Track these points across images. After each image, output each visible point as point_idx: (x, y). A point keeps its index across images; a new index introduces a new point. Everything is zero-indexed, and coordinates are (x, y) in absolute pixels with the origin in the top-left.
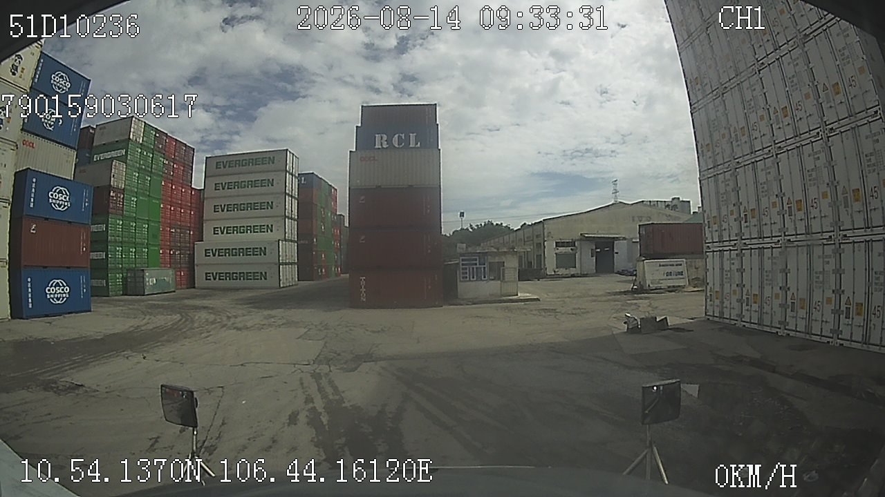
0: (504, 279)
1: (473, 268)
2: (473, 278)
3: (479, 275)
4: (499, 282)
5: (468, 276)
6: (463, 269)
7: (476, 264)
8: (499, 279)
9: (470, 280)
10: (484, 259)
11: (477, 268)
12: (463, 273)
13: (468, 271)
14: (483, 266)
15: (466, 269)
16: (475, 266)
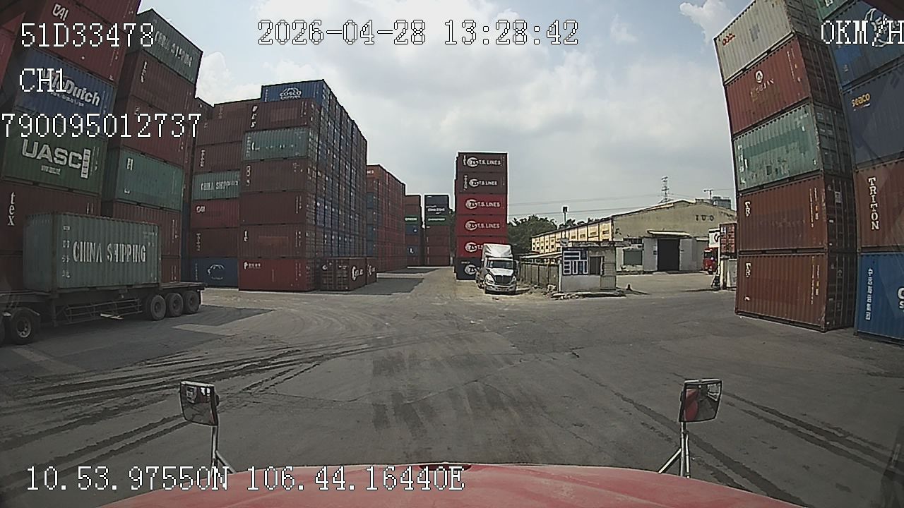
0: (603, 274)
1: (575, 262)
2: (575, 272)
3: (581, 270)
4: (599, 277)
5: (570, 269)
6: (566, 263)
7: (578, 258)
8: (599, 274)
9: (572, 274)
10: (586, 253)
11: (579, 262)
12: (566, 267)
13: (570, 265)
14: (584, 261)
15: (568, 263)
16: (577, 261)
